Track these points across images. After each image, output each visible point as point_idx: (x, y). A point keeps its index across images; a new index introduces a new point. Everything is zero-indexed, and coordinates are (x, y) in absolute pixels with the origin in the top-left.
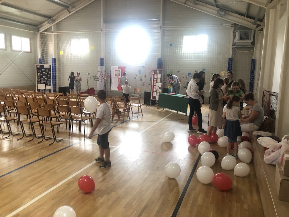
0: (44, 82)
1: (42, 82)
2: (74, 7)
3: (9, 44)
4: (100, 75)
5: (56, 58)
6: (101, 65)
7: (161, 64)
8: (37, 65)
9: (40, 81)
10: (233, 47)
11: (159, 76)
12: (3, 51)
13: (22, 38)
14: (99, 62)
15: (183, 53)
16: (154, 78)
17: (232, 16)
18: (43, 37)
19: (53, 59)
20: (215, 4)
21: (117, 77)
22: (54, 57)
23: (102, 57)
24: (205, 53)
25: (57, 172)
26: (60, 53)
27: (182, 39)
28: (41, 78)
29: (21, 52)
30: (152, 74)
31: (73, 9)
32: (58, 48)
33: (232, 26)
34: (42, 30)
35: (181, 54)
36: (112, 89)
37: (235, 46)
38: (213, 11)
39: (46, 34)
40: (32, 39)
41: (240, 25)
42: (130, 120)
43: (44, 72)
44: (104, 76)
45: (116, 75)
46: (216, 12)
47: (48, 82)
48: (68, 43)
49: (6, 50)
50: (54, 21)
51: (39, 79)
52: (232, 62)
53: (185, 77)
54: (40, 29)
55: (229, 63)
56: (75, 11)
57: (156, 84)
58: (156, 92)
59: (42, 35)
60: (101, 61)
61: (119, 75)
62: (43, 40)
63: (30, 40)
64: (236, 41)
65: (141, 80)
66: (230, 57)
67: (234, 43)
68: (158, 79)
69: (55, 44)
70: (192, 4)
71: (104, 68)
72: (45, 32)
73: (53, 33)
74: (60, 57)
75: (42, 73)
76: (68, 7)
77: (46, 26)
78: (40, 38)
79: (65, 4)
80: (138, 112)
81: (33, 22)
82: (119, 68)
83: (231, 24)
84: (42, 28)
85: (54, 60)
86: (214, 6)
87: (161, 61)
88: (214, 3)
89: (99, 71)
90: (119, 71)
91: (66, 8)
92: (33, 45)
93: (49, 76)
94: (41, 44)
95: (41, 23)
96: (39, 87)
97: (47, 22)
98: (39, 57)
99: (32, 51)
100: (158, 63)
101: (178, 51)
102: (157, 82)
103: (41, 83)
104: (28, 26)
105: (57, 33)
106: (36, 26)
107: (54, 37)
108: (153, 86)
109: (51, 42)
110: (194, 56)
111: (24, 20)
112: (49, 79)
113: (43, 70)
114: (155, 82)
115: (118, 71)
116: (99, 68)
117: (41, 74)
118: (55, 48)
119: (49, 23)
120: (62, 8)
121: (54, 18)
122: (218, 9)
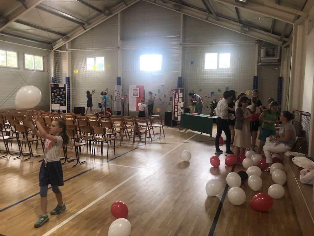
0: (58, 102)
1: (56, 102)
2: (89, 24)
3: (21, 62)
5: (70, 77)
6: (118, 84)
7: (181, 83)
8: (51, 85)
9: (54, 102)
10: (258, 65)
11: (181, 95)
12: (16, 70)
13: (35, 56)
14: (116, 81)
15: (205, 72)
16: (175, 98)
17: (256, 32)
18: (56, 55)
19: (66, 78)
20: (238, 20)
21: (135, 96)
22: (67, 76)
23: (119, 76)
24: (228, 71)
25: (85, 193)
26: (75, 71)
27: (204, 57)
28: (55, 98)
29: (34, 71)
30: (173, 94)
31: (89, 26)
32: (72, 67)
33: (256, 43)
34: (55, 48)
35: (203, 72)
36: (129, 110)
37: (260, 64)
38: (236, 27)
39: (59, 52)
40: (45, 58)
41: (265, 42)
42: (152, 141)
43: (58, 91)
44: (120, 95)
45: (134, 95)
46: (239, 28)
47: (63, 102)
48: (83, 61)
49: (18, 69)
50: (68, 38)
51: (53, 99)
52: (257, 80)
53: (208, 96)
54: (54, 47)
55: (254, 81)
56: (90, 28)
57: (177, 103)
58: (177, 112)
59: (56, 53)
60: (118, 80)
61: (138, 94)
62: (57, 58)
63: (43, 59)
64: (262, 59)
65: (160, 100)
66: (256, 75)
67: (259, 61)
68: (180, 98)
69: (69, 62)
70: (214, 20)
71: (121, 87)
72: (59, 50)
73: (67, 51)
74: (74, 77)
75: (56, 92)
76: (83, 24)
77: (60, 43)
78: (54, 56)
79: (80, 21)
80: (160, 134)
81: (47, 40)
82: (137, 88)
83: (256, 41)
84: (57, 45)
85: (68, 79)
86: (237, 22)
87: (182, 79)
88: (238, 18)
89: (116, 91)
90: (138, 90)
91: (82, 25)
92: (46, 63)
93: (63, 96)
94: (55, 62)
95: (55, 41)
96: (54, 108)
97: (61, 40)
98: (52, 76)
99: (45, 70)
100: (178, 81)
101: (199, 69)
102: (178, 102)
103: (55, 104)
104: (41, 44)
105: (72, 50)
106: (50, 43)
107: (69, 54)
108: (175, 105)
109: (65, 61)
110: (216, 74)
111: (37, 37)
112: (63, 99)
113: (57, 89)
114: (176, 102)
115: (136, 90)
116: (116, 87)
117: (55, 94)
118: (69, 66)
119: (63, 40)
120: (77, 24)
121: (68, 35)
122: (241, 25)
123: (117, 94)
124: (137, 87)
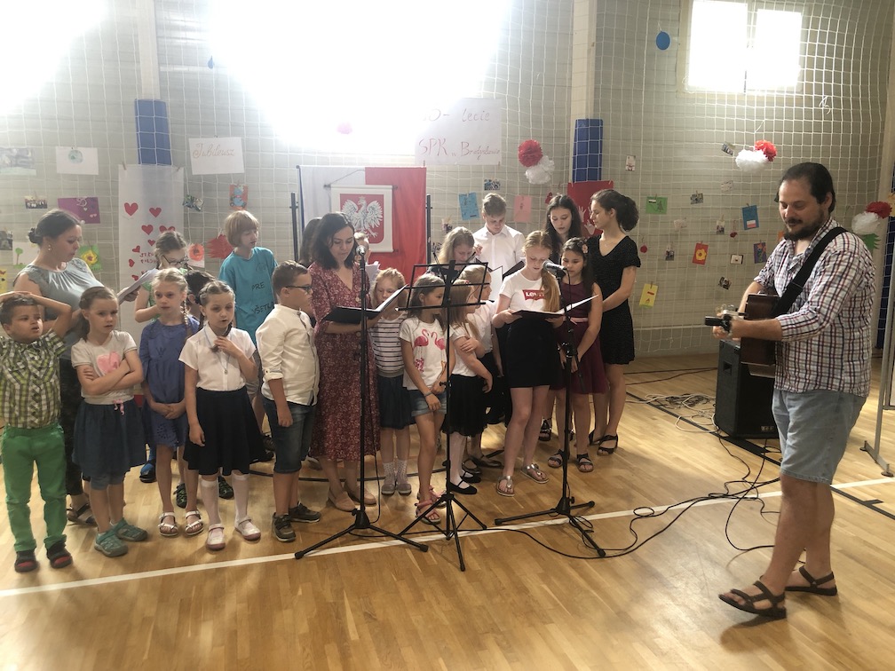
4: (141, 239)
6: (145, 159)
14: (130, 133)
23: (151, 92)
53: (728, 231)
60: (143, 124)
61: (379, 230)
71: (172, 177)
82: (370, 181)
89: (131, 209)
116: (131, 182)
123: (148, 229)
124: (374, 175)
